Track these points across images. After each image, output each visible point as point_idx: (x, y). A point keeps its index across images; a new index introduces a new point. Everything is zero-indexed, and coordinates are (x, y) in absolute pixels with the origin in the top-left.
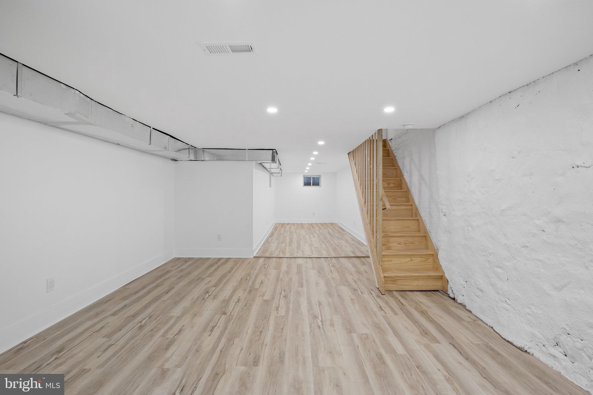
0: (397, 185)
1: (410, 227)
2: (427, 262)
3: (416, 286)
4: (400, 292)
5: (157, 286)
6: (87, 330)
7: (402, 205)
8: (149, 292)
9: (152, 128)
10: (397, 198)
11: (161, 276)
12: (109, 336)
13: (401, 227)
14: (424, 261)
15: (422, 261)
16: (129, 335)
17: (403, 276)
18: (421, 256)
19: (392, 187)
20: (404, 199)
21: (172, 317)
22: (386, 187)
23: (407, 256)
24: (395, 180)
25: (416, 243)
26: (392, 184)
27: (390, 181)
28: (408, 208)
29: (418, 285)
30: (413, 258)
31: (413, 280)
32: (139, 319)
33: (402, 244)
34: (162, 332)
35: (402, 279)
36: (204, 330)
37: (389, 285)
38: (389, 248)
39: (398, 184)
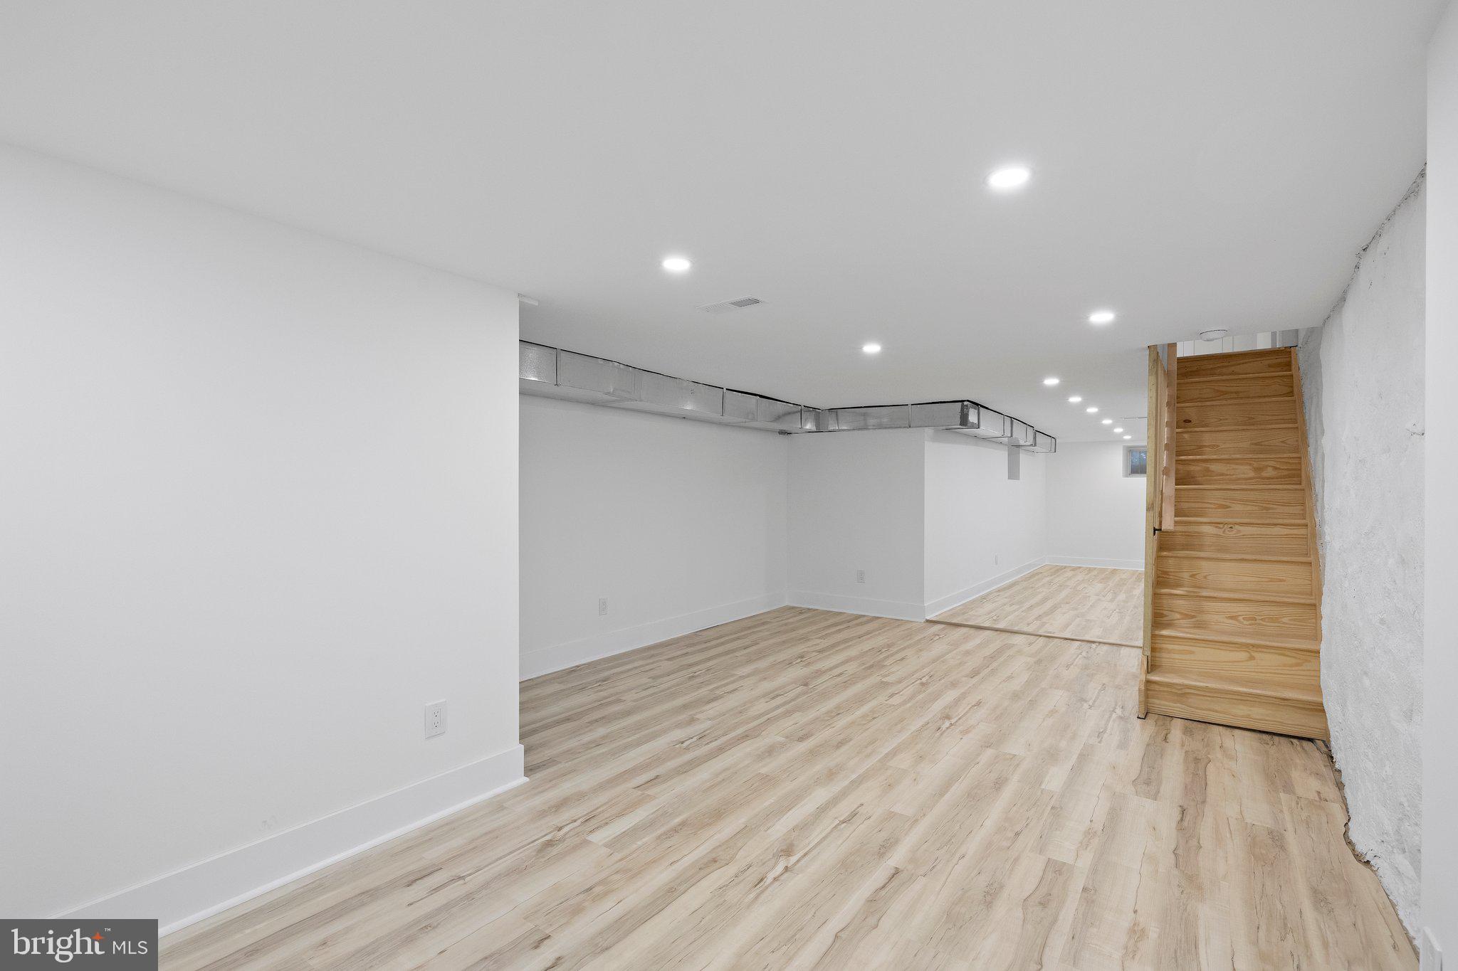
0: (1286, 473)
1: (1285, 581)
2: (1300, 668)
3: (1242, 717)
4: (1195, 723)
5: (738, 638)
6: (636, 668)
7: (1275, 525)
8: (723, 644)
9: (725, 389)
10: (1275, 506)
11: (749, 628)
12: (654, 678)
13: (1257, 579)
14: (1291, 666)
15: (1285, 665)
16: (675, 681)
17: (1201, 687)
18: (1281, 651)
19: (1268, 478)
20: (1297, 509)
21: (734, 675)
22: (1250, 479)
23: (1237, 645)
24: (1283, 460)
25: (1285, 620)
26: (1270, 469)
27: (1264, 463)
28: (1295, 532)
29: (1248, 716)
30: (1254, 654)
31: (1235, 701)
32: (695, 669)
33: (1241, 618)
34: (711, 687)
35: (1204, 696)
36: (764, 696)
37: (1163, 702)
38: (1200, 625)
39: (1288, 469)
